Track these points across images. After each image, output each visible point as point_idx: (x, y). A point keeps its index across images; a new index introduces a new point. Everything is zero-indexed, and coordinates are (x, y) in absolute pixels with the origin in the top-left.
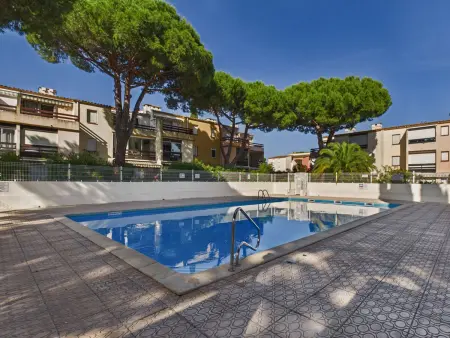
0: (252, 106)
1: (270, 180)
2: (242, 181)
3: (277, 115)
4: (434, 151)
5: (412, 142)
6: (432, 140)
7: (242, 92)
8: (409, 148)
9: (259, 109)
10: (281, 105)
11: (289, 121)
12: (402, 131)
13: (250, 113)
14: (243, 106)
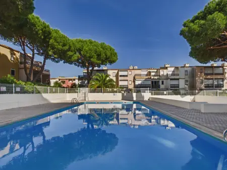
0: (55, 44)
1: (64, 92)
2: (50, 93)
3: (70, 53)
4: (127, 80)
5: (121, 76)
6: (127, 76)
7: (50, 33)
8: (120, 78)
9: (60, 47)
10: (72, 48)
11: (76, 58)
12: (116, 71)
13: (53, 48)
14: (49, 42)
